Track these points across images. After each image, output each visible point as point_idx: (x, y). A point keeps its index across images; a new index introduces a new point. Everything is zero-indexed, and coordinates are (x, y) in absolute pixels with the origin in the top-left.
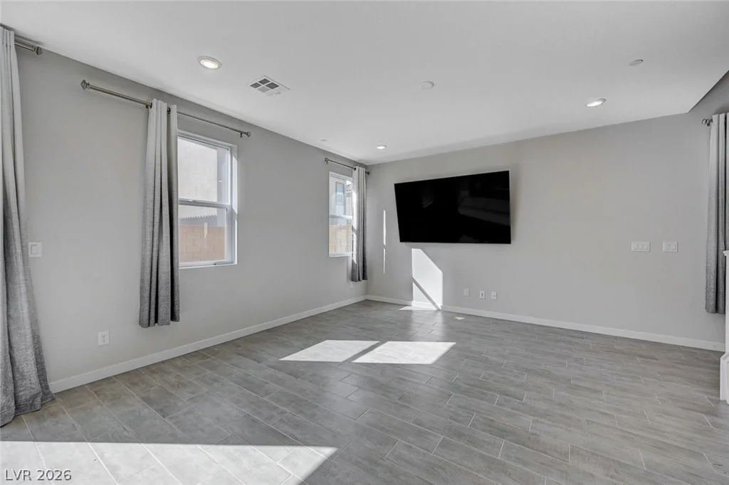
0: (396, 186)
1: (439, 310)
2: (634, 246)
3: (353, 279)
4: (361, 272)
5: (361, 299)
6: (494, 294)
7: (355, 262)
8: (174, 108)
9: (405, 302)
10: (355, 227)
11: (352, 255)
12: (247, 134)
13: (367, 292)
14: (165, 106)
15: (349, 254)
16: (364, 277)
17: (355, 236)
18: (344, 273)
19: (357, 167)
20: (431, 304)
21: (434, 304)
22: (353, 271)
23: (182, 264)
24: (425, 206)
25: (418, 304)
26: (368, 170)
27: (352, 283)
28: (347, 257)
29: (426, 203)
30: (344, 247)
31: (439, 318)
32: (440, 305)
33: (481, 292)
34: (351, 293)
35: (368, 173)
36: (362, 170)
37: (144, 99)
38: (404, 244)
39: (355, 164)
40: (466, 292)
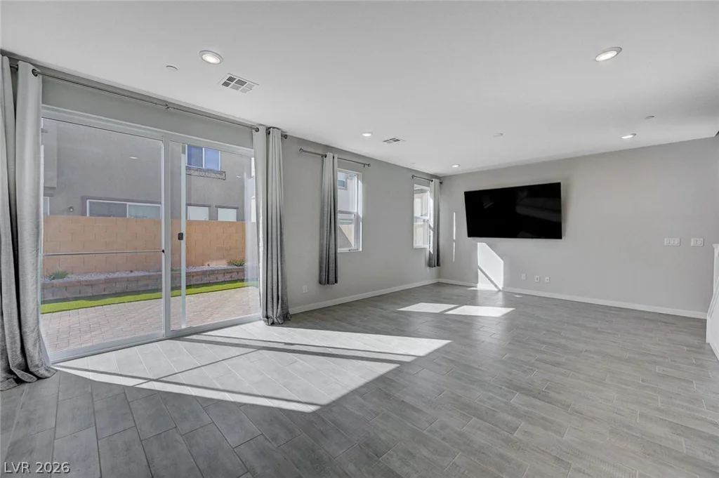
0: (466, 194)
1: (500, 291)
2: (666, 241)
3: (430, 265)
4: (436, 260)
5: (434, 281)
6: (547, 278)
7: (432, 252)
8: (336, 156)
9: (474, 285)
10: (432, 226)
11: (430, 248)
12: (368, 165)
13: (439, 276)
14: (332, 155)
15: (427, 246)
16: (438, 265)
17: (432, 232)
18: (423, 261)
19: (434, 180)
20: (493, 286)
21: (496, 286)
22: (430, 259)
23: (339, 250)
24: (486, 207)
25: (482, 285)
26: (441, 181)
27: (428, 268)
28: (425, 248)
29: (487, 205)
30: (424, 241)
31: (500, 295)
32: (501, 287)
33: (536, 277)
34: (427, 276)
35: (441, 183)
36: (437, 181)
37: (320, 152)
38: (470, 238)
39: (432, 177)
40: (523, 277)
